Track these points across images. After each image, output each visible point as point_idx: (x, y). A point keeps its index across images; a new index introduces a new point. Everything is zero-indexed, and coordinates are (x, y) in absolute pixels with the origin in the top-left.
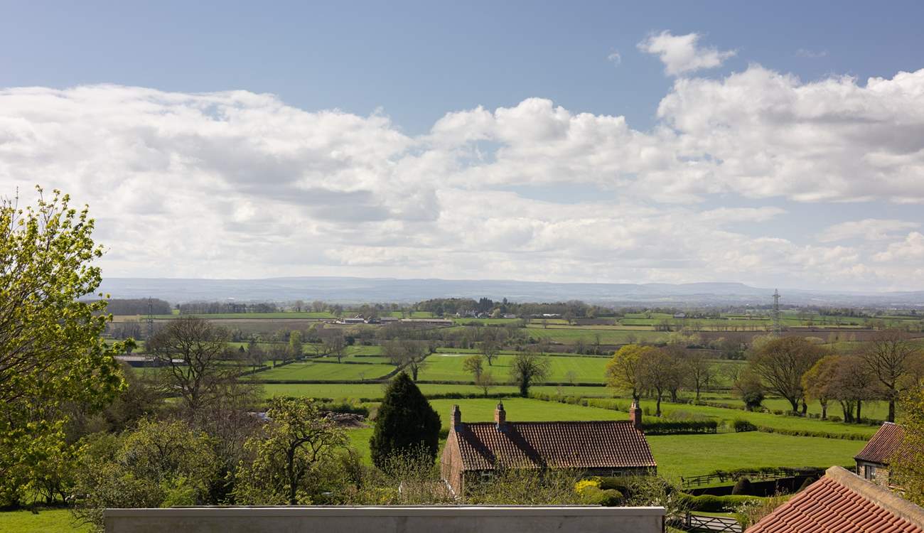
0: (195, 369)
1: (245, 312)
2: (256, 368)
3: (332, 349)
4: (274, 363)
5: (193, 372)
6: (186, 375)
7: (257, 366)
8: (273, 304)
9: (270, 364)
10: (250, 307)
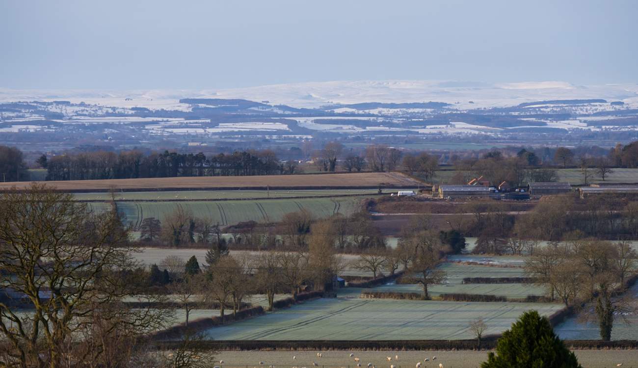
0: (50, 316)
1: (201, 174)
2: (227, 312)
3: (410, 263)
4: (271, 299)
5: (45, 323)
6: (29, 329)
7: (230, 307)
8: (268, 154)
9: (259, 300)
10: (215, 160)
